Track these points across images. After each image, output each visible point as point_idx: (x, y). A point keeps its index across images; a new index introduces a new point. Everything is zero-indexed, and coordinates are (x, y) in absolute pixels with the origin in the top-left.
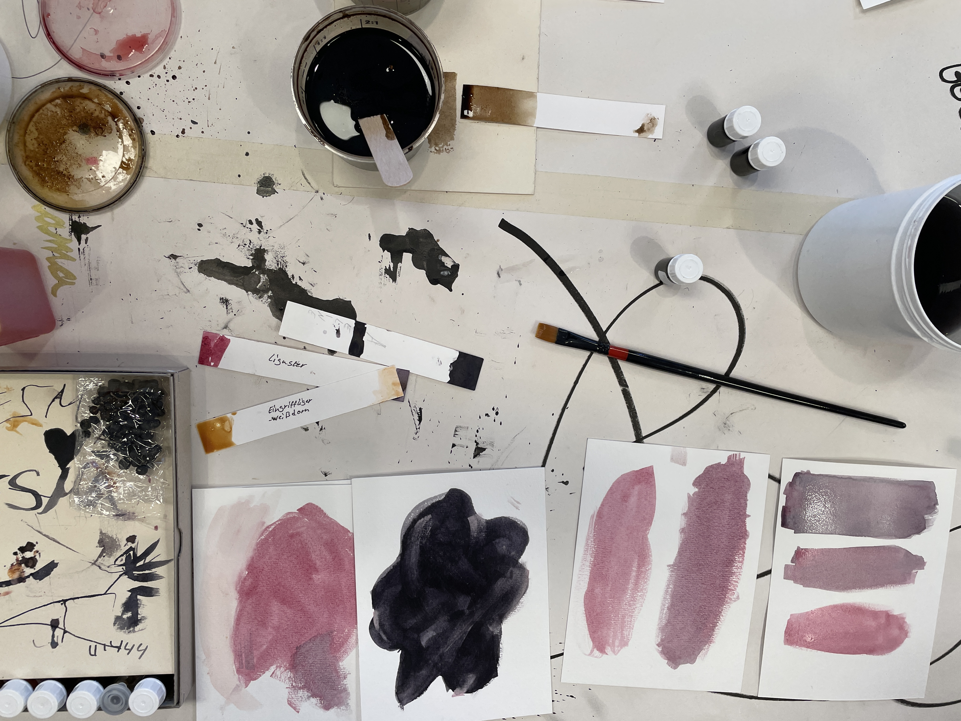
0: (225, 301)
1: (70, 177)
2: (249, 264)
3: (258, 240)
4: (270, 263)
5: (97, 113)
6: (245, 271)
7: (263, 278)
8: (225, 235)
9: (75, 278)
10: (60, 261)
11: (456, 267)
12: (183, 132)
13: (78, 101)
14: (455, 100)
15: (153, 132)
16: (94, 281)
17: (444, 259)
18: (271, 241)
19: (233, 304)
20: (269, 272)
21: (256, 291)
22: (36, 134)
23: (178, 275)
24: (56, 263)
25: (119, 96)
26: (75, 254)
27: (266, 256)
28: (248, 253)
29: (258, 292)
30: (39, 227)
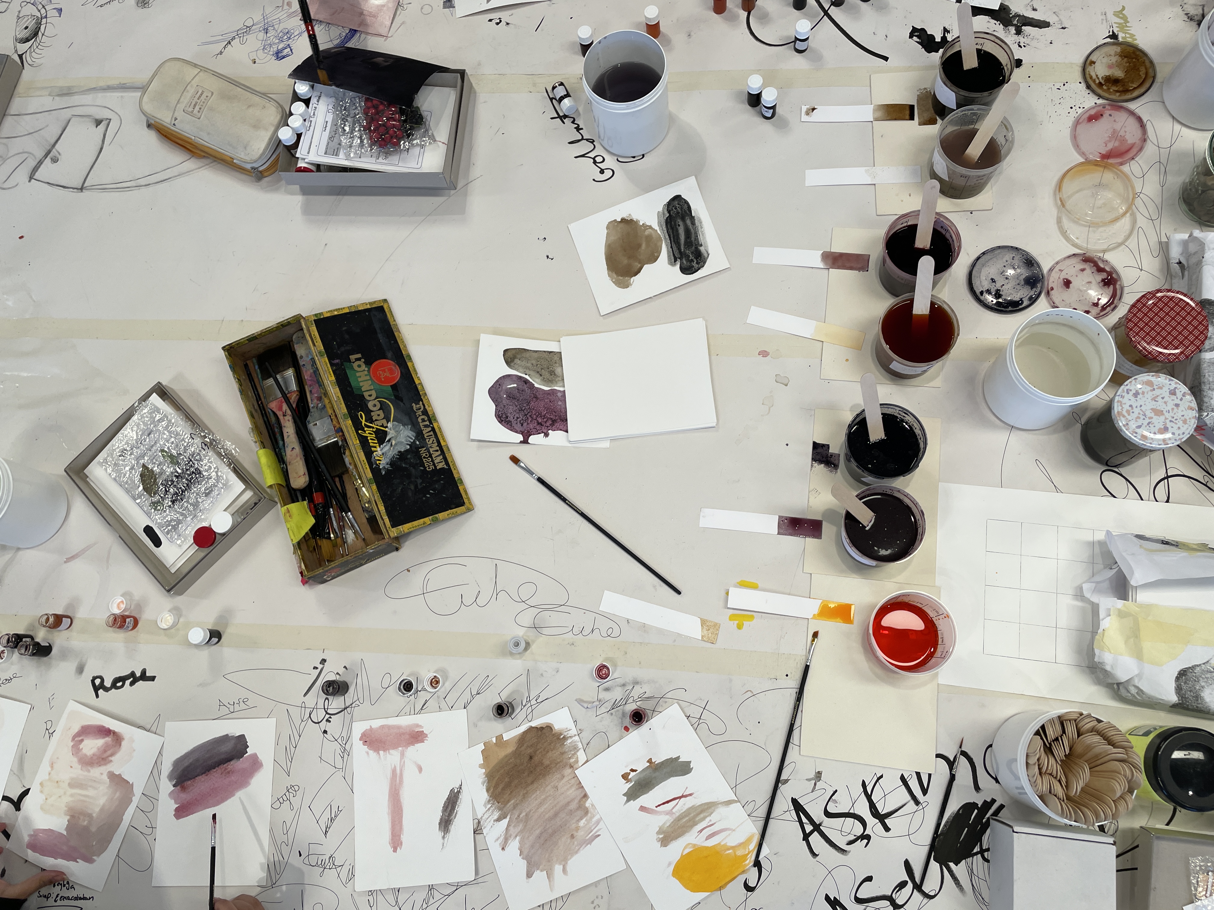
0: (1034, 10)
1: (1120, 56)
2: (1023, 27)
3: (1020, 38)
4: (1012, 30)
5: (1110, 85)
6: (1025, 25)
7: (1015, 22)
8: (1038, 40)
9: (1114, 14)
10: (1122, 21)
11: (911, 36)
12: (1064, 85)
13: (1121, 89)
14: (918, 113)
15: (1080, 83)
16: (1104, 13)
17: (918, 40)
18: (1013, 39)
19: (1030, 9)
20: (1013, 25)
21: (1019, 16)
22: (1141, 73)
23: (1060, 20)
24: (1124, 20)
25: (1100, 97)
26: (1115, 25)
27: (1015, 32)
28: (1024, 32)
29: (1017, 15)
30: (1135, 36)
